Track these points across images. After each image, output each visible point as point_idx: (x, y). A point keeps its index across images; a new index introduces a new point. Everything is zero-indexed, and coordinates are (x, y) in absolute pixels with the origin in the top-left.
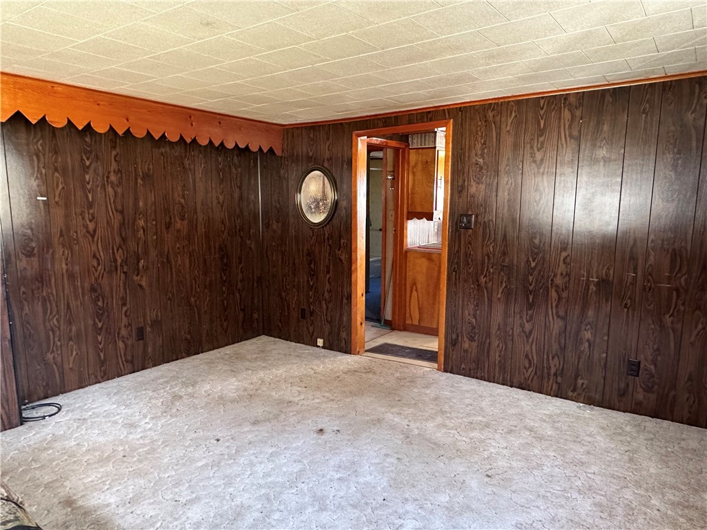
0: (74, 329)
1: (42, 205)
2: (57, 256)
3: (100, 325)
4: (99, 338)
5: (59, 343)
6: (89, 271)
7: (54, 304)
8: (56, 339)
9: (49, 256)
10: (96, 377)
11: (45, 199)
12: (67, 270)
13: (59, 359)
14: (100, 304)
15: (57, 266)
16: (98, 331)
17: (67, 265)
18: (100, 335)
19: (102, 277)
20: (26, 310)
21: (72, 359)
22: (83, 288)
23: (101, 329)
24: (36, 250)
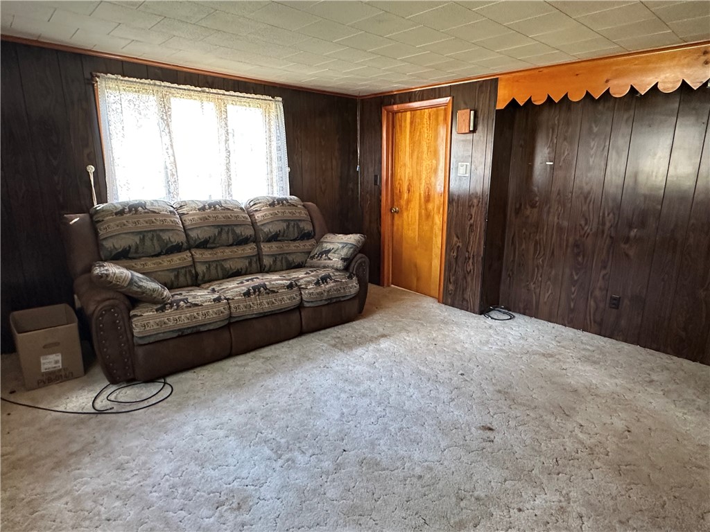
0: (553, 272)
1: (548, 169)
2: (552, 210)
3: (576, 278)
4: (573, 289)
5: (540, 279)
6: (575, 229)
7: (542, 249)
8: (539, 275)
9: (545, 210)
10: (563, 319)
11: (552, 163)
12: (558, 223)
13: (538, 291)
14: (580, 259)
15: (550, 218)
16: (574, 283)
17: (558, 219)
18: (574, 286)
19: (587, 237)
20: (524, 246)
21: (547, 295)
22: (567, 241)
23: (577, 281)
24: (538, 203)
